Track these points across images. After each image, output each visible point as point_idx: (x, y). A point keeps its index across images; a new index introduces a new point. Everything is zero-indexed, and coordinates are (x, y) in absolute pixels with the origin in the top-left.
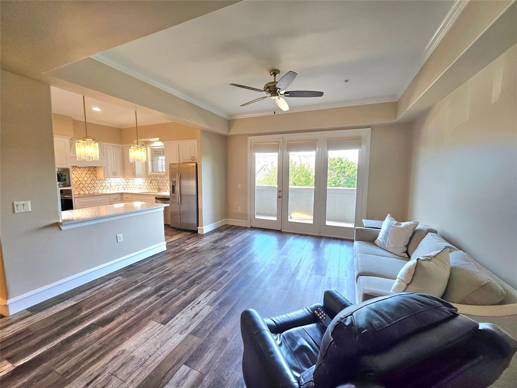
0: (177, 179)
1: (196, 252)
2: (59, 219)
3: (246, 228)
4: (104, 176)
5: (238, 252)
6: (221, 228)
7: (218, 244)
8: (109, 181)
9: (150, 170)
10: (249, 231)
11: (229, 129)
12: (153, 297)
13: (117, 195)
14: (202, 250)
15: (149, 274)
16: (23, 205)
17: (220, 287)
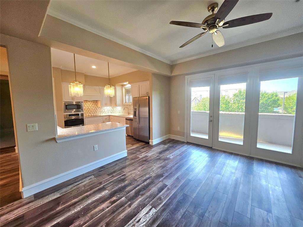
0: (137, 107)
1: (146, 161)
2: (56, 135)
3: (183, 143)
4: (101, 105)
5: (177, 165)
6: (165, 141)
7: (162, 155)
8: (104, 108)
9: (124, 102)
10: (186, 146)
11: (172, 72)
12: (106, 202)
13: (107, 116)
14: (150, 159)
15: (111, 177)
16: (33, 126)
17: (160, 204)
